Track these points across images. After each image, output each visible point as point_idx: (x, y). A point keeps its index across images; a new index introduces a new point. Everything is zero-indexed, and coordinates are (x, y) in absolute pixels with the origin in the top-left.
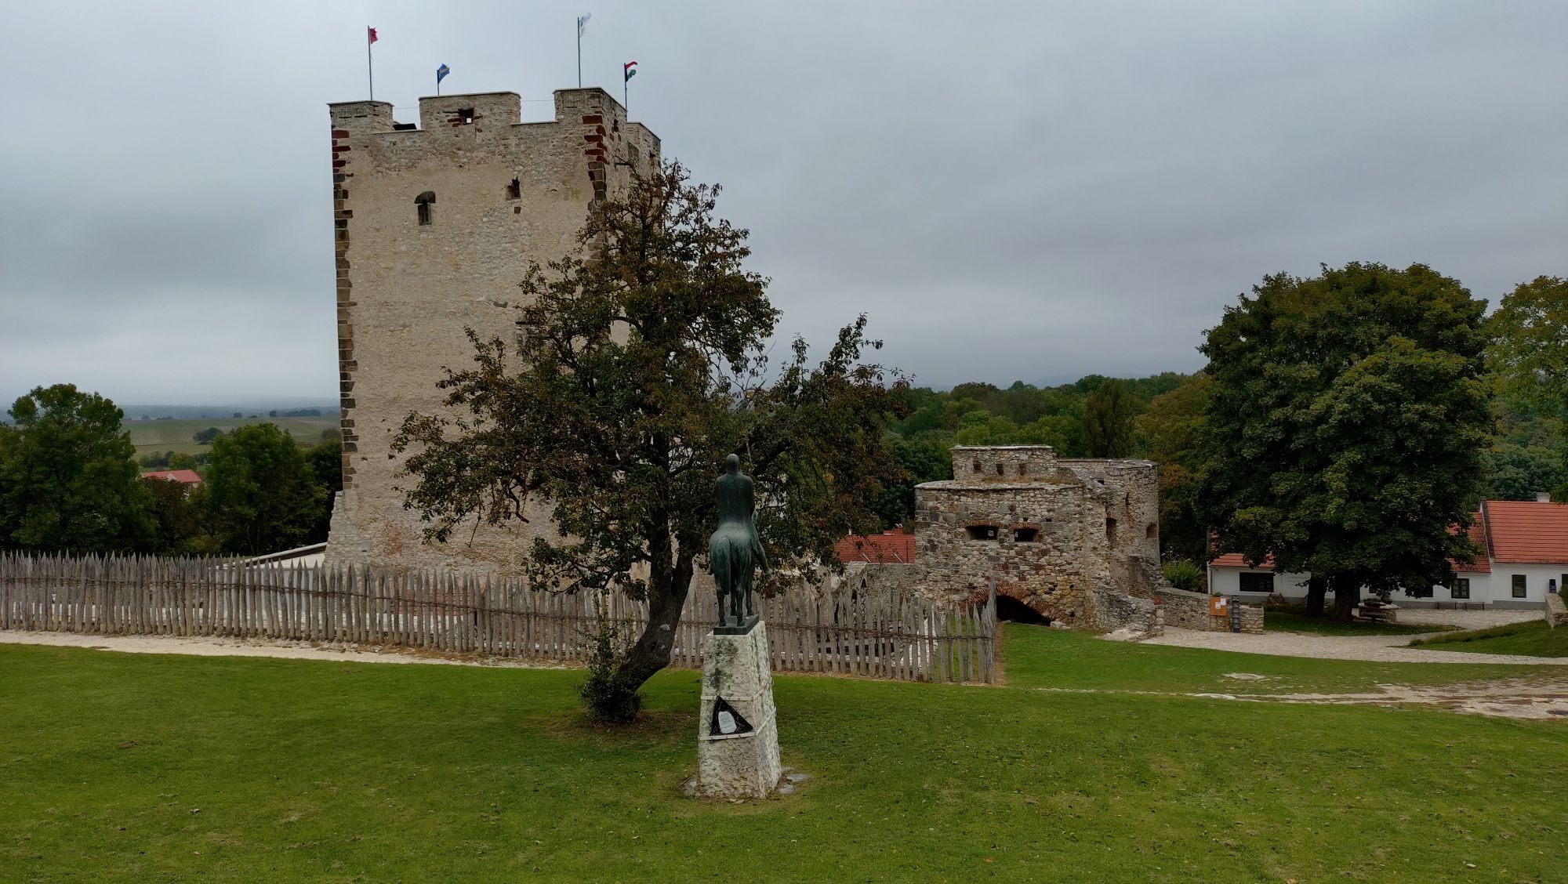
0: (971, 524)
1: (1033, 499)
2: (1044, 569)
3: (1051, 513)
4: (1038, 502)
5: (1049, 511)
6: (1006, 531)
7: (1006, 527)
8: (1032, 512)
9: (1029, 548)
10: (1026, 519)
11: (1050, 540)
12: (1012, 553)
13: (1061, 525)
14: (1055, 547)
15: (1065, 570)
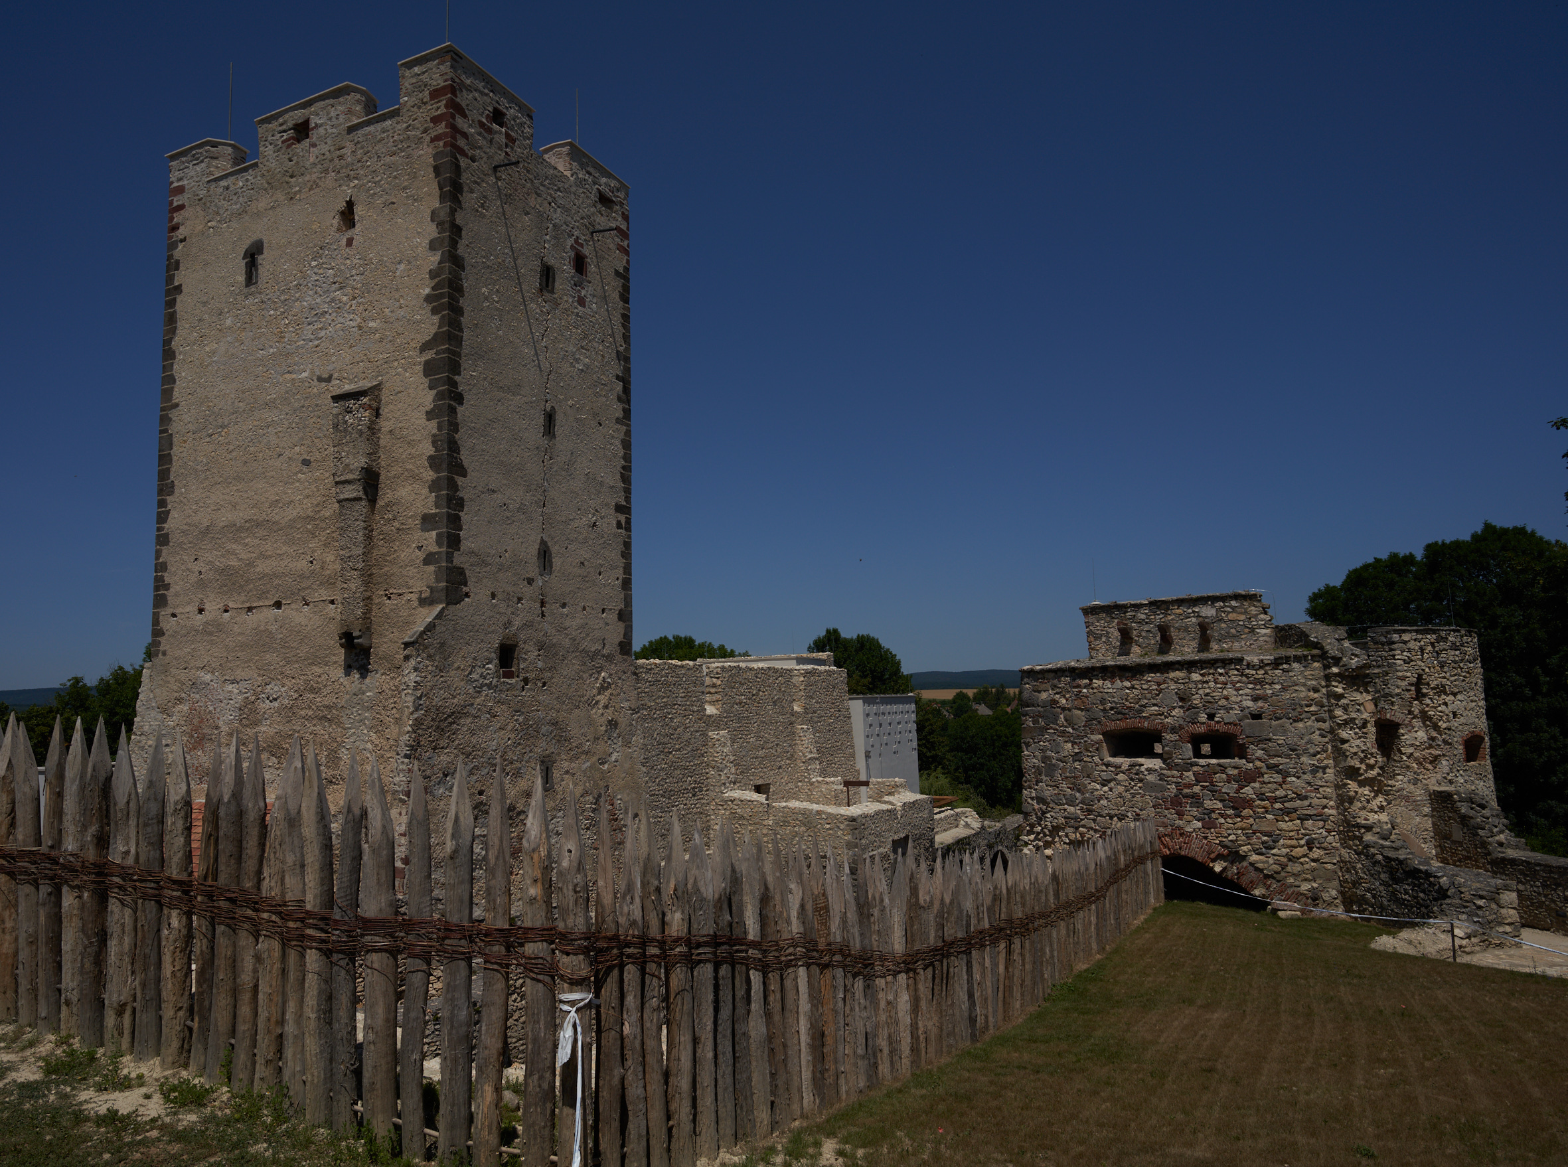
0: (1111, 726)
1: (1222, 679)
2: (1251, 807)
3: (1260, 704)
4: (1234, 683)
5: (1255, 699)
6: (1174, 737)
7: (1174, 730)
8: (1223, 702)
9: (1223, 768)
10: (1211, 717)
11: (1260, 753)
12: (1189, 776)
13: (1282, 726)
14: (1273, 767)
15: (1295, 810)
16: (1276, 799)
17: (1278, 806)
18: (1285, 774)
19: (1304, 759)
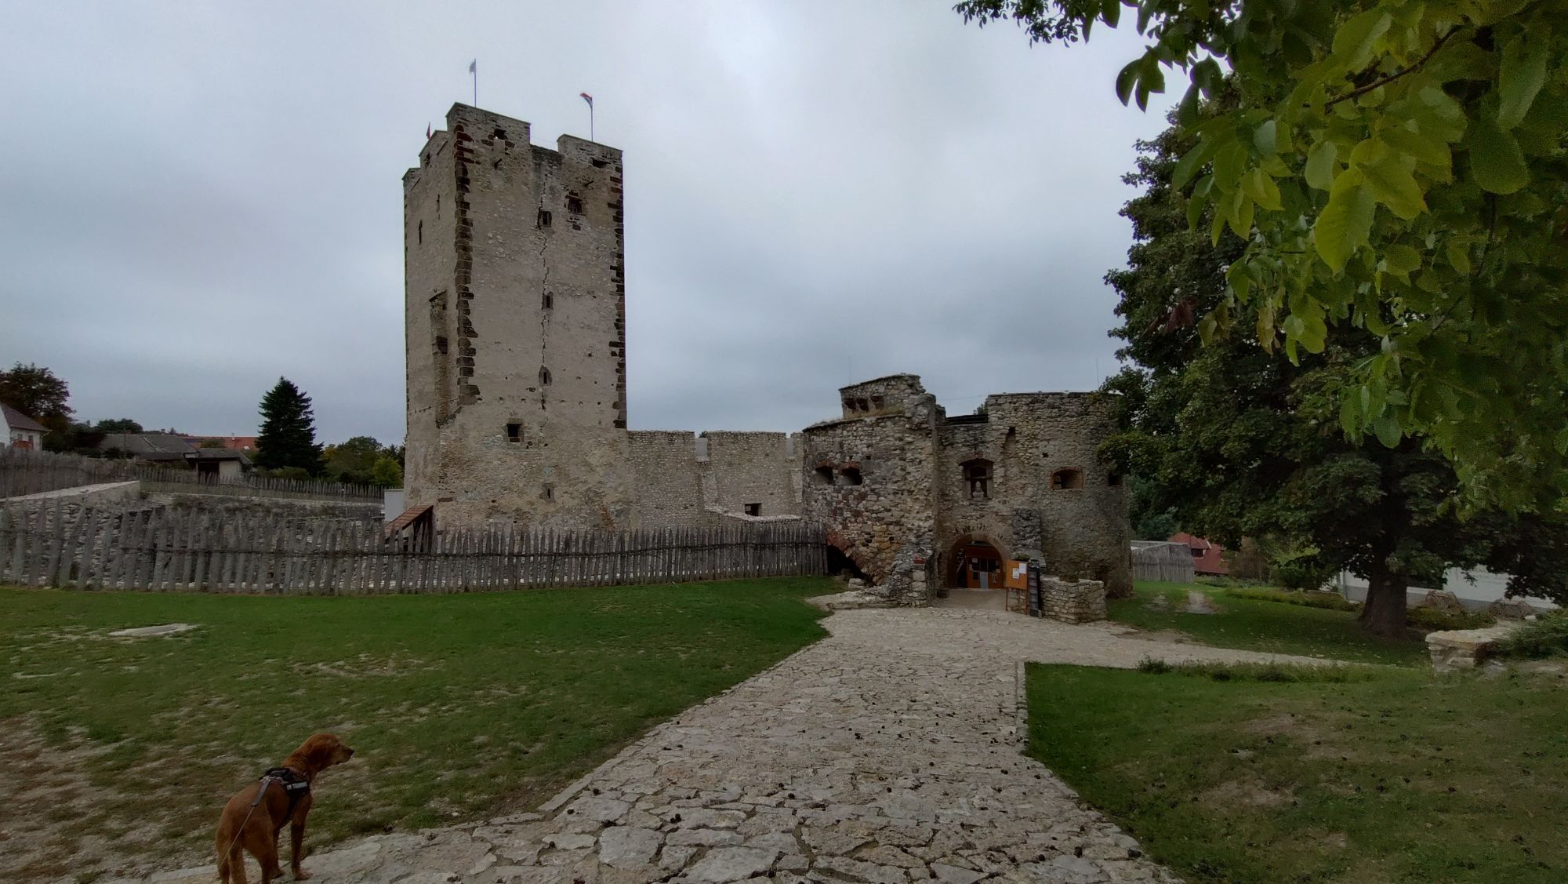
0: (820, 464)
1: (855, 434)
2: (862, 516)
3: (870, 449)
4: (860, 436)
5: (868, 446)
6: (837, 471)
7: (837, 466)
8: (855, 449)
9: (852, 491)
10: (851, 457)
11: (868, 481)
12: (841, 496)
13: (879, 464)
14: (873, 490)
15: (883, 519)
16: (873, 512)
17: (874, 515)
18: (879, 495)
19: (889, 486)
